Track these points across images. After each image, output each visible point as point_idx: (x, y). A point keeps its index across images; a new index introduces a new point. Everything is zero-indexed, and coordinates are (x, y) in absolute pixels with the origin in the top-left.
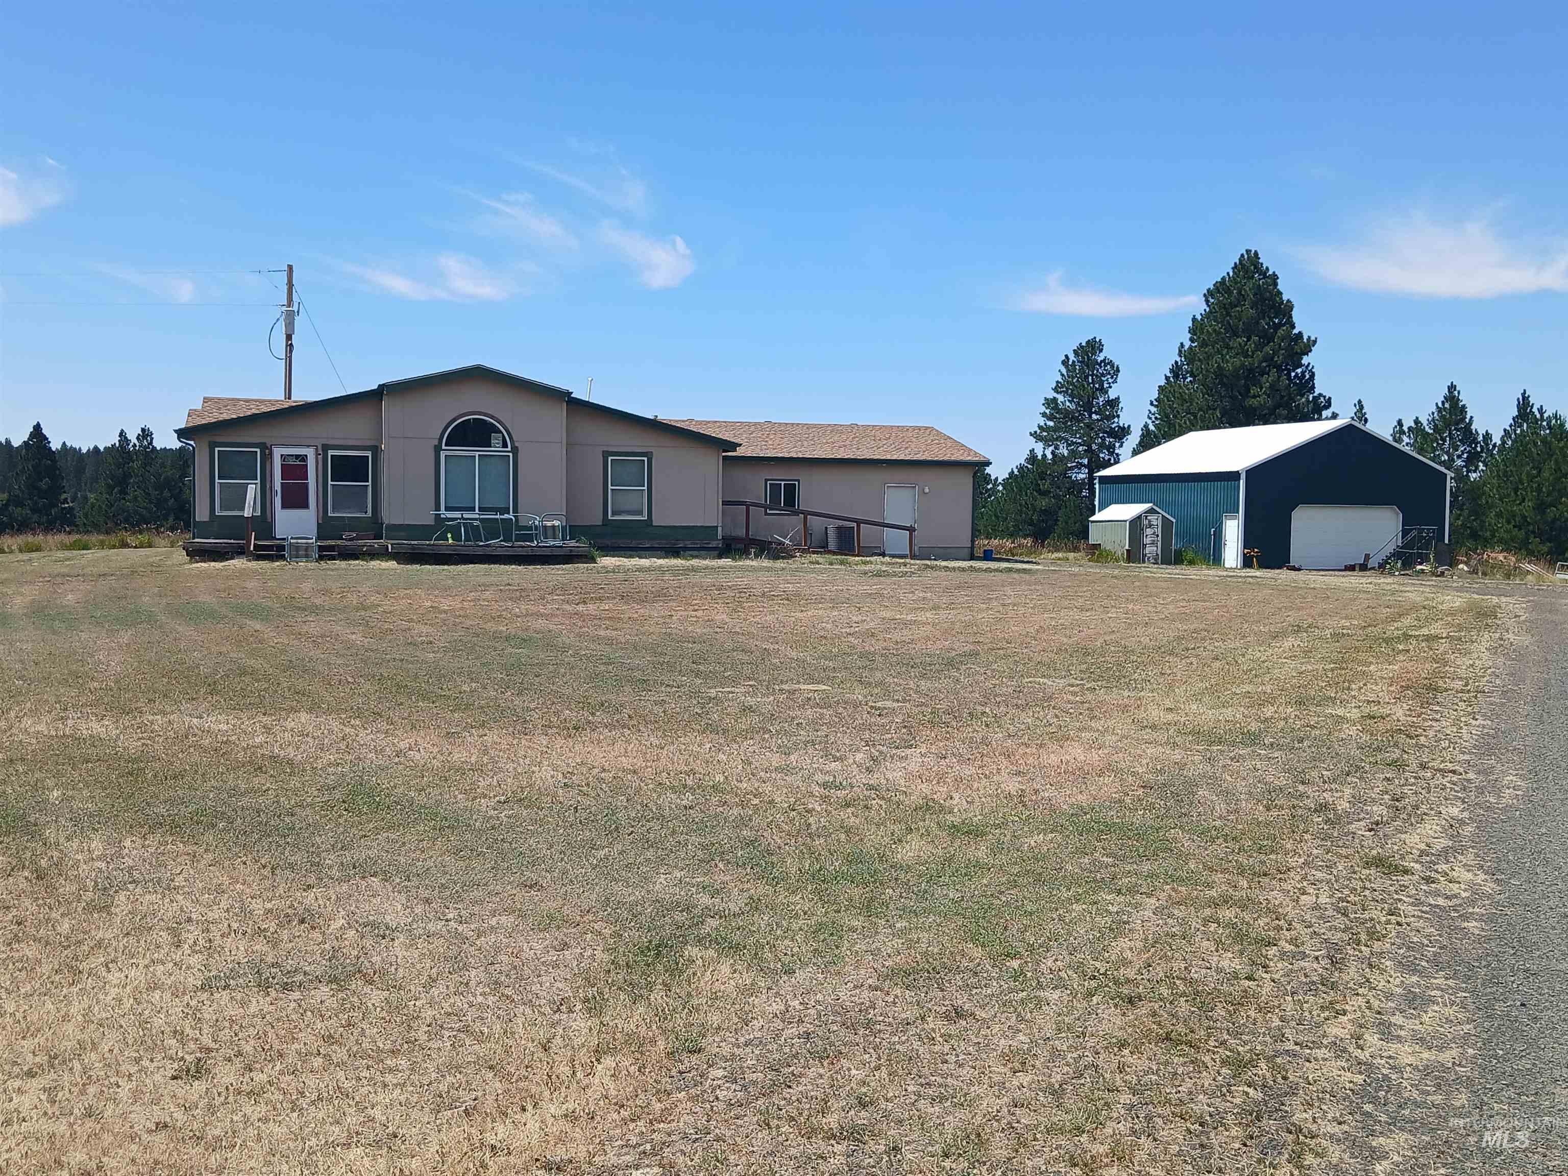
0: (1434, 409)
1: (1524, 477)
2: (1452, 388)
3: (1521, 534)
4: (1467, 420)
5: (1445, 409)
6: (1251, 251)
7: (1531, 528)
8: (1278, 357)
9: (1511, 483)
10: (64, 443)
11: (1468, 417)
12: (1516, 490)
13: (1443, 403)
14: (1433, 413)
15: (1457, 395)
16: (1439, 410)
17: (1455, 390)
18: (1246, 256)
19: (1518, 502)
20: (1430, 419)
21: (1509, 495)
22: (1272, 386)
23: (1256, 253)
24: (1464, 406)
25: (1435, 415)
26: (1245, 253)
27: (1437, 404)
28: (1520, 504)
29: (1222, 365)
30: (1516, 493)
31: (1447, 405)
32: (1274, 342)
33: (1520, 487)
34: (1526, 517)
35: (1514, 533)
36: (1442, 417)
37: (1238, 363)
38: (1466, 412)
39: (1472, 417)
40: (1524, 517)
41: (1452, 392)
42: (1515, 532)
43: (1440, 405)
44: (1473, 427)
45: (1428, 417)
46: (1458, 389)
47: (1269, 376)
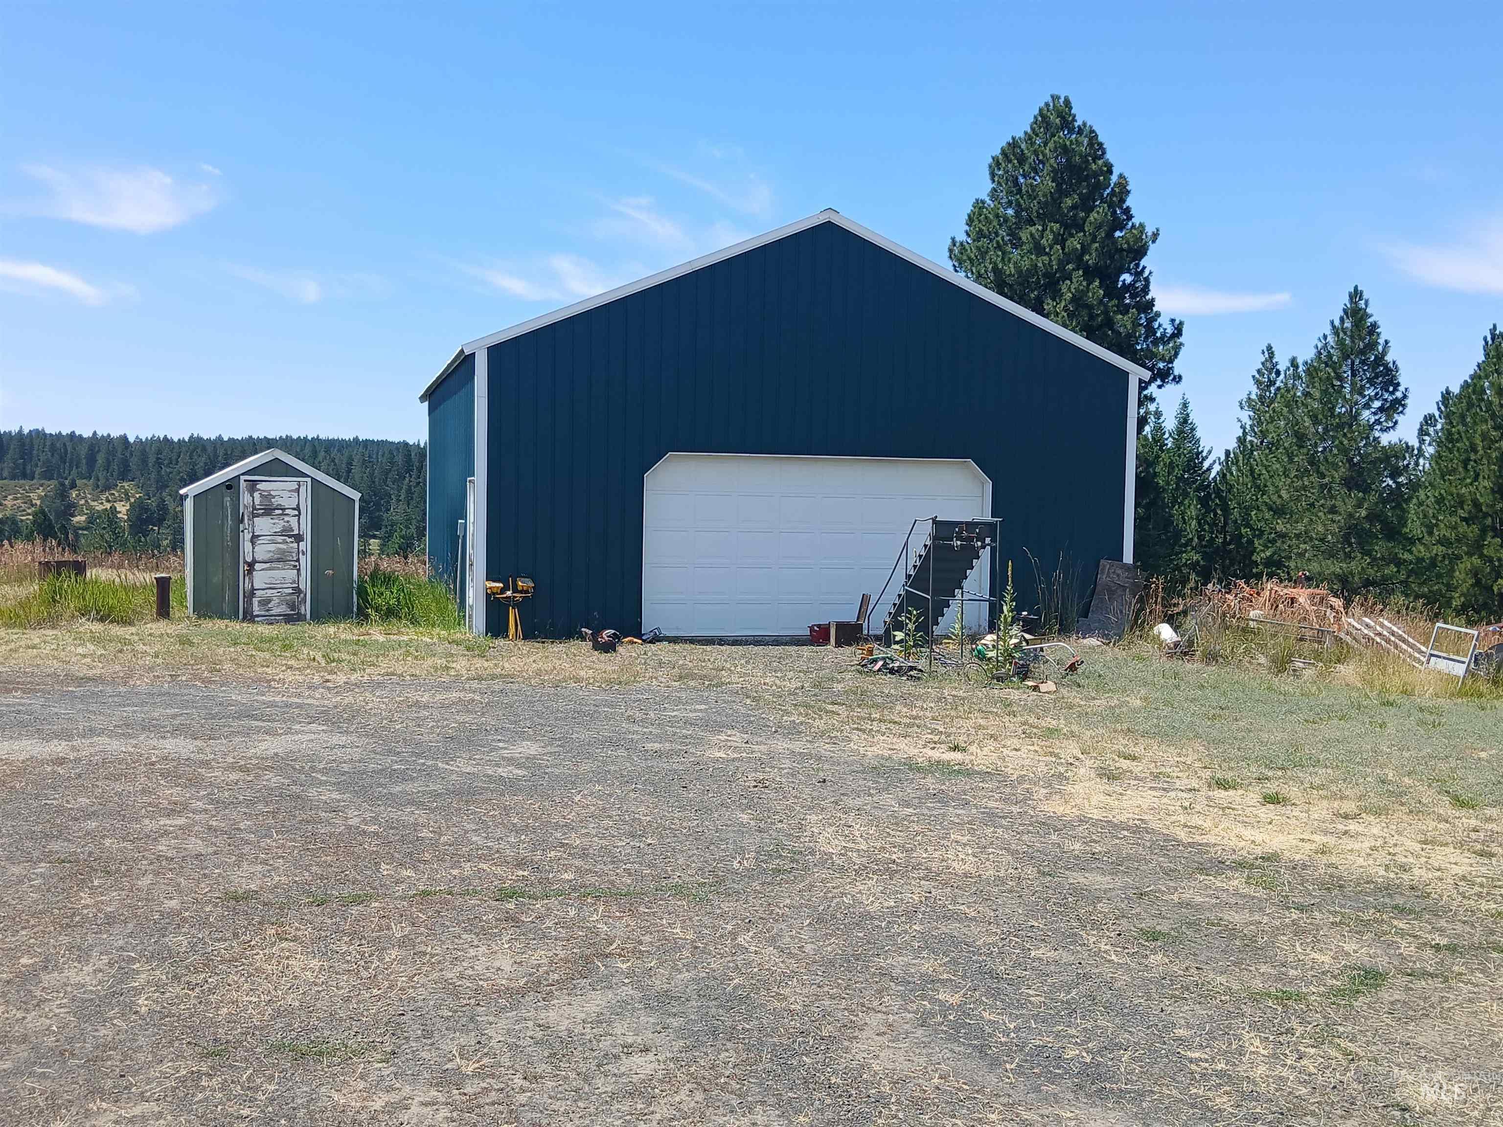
0: (1328, 330)
1: (1478, 441)
2: (1356, 295)
3: (1473, 530)
4: (1380, 348)
5: (1344, 330)
6: (1059, 98)
7: (1489, 521)
8: (1090, 255)
9: (1458, 450)
10: (95, 432)
11: (1381, 341)
12: (1466, 462)
13: (1342, 320)
14: (1325, 337)
15: (1364, 306)
16: (1335, 331)
17: (1360, 299)
18: (1051, 104)
19: (1468, 481)
20: (1320, 345)
21: (1454, 470)
22: (1074, 300)
23: (1067, 102)
24: (1374, 326)
25: (1329, 339)
26: (1050, 100)
27: (1332, 322)
28: (1471, 484)
29: (1000, 266)
30: (1465, 468)
31: (1348, 324)
32: (1085, 232)
33: (1473, 457)
34: (1481, 504)
35: (1461, 530)
36: (1340, 343)
37: (1025, 264)
38: (1379, 334)
39: (1387, 342)
40: (1476, 504)
41: (1356, 303)
42: (1463, 528)
43: (1337, 323)
44: (1389, 358)
45: (1316, 342)
46: (1365, 296)
47: (1072, 282)
